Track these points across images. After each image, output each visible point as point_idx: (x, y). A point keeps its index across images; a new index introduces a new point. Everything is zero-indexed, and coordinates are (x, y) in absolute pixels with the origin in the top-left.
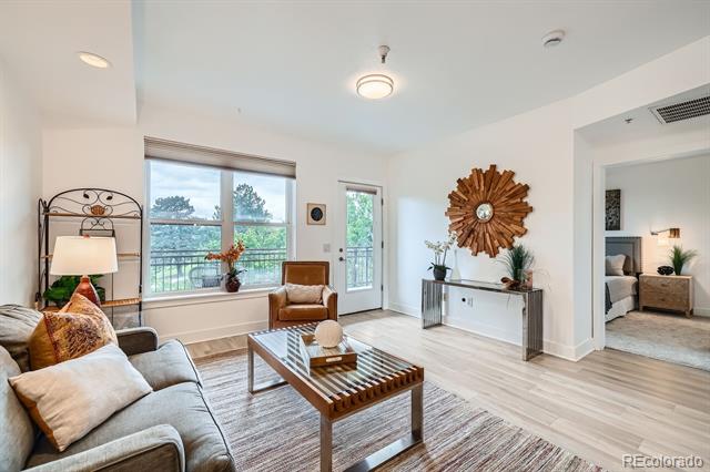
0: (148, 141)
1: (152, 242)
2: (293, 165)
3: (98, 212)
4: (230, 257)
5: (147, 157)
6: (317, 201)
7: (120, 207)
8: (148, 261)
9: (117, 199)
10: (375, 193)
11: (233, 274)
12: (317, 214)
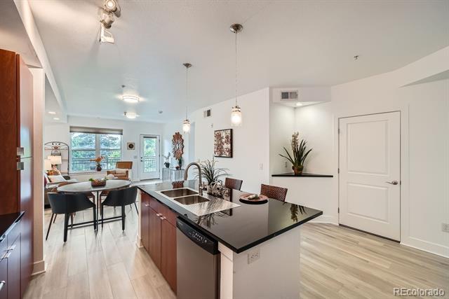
0: (71, 127)
1: (71, 156)
2: (122, 131)
3: (56, 148)
4: (98, 160)
5: (71, 132)
6: (131, 142)
7: (63, 147)
8: (71, 162)
9: (61, 144)
10: (156, 138)
11: (99, 166)
12: (131, 146)
